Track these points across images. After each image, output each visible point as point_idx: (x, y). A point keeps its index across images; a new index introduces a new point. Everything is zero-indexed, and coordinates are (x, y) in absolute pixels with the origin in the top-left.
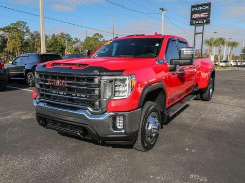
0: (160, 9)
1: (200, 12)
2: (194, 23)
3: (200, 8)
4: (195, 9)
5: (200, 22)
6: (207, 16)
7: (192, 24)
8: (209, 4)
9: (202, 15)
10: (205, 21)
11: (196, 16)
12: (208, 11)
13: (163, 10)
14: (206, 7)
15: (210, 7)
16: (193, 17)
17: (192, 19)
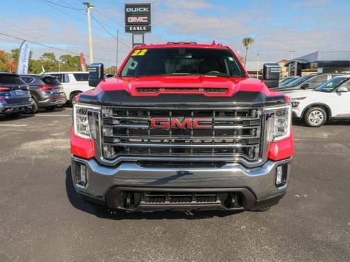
0: (85, 4)
1: (137, 15)
2: (131, 29)
3: (137, 10)
4: (131, 10)
5: (138, 28)
6: (147, 21)
7: (127, 30)
8: (148, 6)
9: (141, 19)
10: (144, 28)
11: (132, 19)
12: (148, 14)
13: (88, 4)
14: (145, 9)
15: (149, 9)
16: (129, 21)
17: (127, 23)
